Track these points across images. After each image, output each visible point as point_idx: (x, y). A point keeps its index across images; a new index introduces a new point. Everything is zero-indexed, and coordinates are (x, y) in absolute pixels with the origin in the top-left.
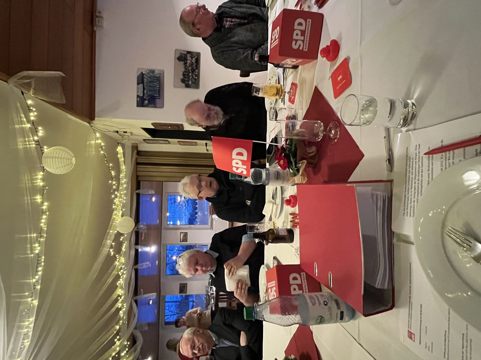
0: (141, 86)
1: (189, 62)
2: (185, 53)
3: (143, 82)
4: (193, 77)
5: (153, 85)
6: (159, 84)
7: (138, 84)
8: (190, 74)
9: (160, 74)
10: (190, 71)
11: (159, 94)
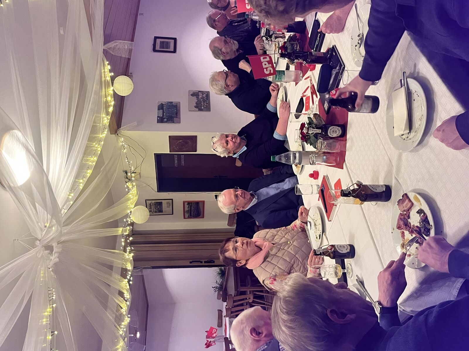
0: (161, 111)
1: (200, 96)
2: (197, 92)
3: (162, 109)
4: (204, 104)
5: (171, 110)
6: (177, 109)
7: (159, 109)
8: (202, 103)
9: (177, 104)
10: (202, 101)
11: (177, 115)
